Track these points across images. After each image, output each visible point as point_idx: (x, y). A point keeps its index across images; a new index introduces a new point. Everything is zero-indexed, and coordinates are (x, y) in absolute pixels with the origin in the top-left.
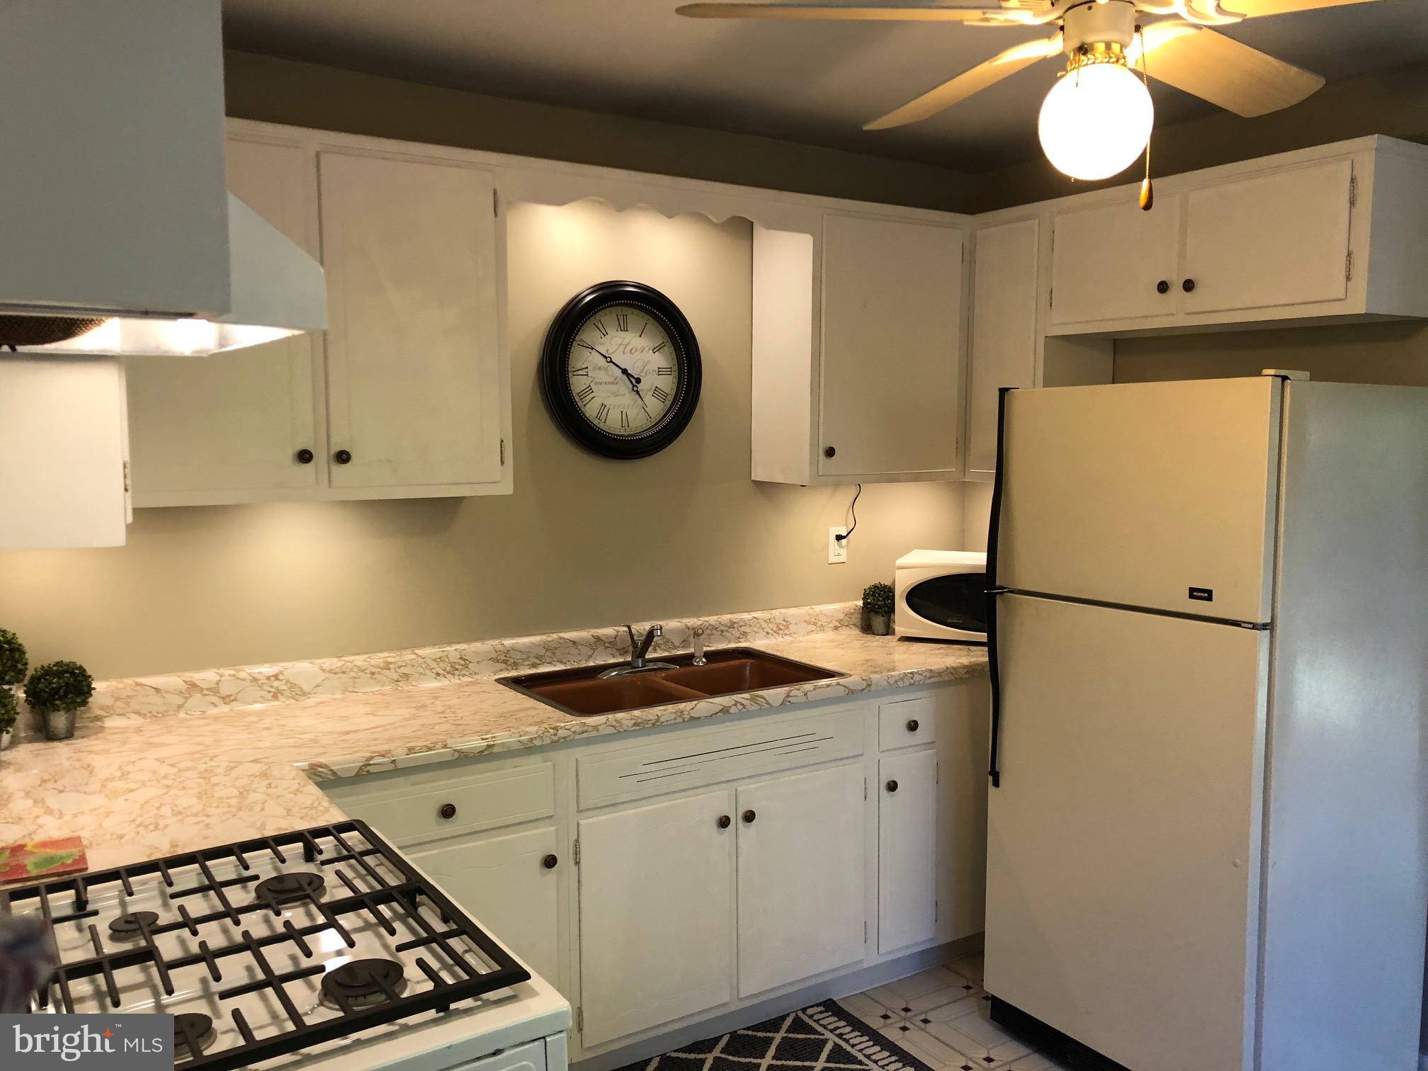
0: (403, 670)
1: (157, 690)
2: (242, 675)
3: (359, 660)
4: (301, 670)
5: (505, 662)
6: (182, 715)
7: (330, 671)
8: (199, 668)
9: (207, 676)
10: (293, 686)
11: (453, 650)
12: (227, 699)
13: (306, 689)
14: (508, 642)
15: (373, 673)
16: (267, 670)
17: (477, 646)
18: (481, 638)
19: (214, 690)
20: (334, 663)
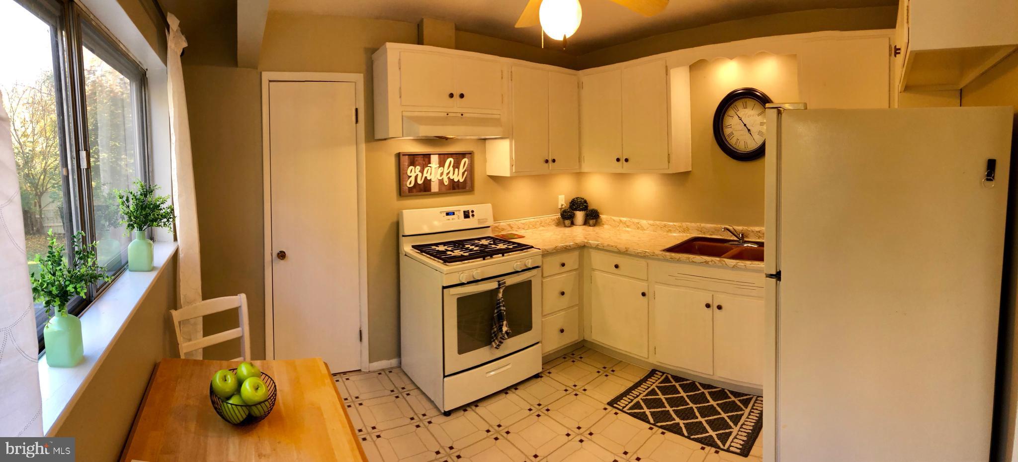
0: (670, 228)
1: (614, 220)
2: (631, 221)
3: (658, 222)
4: (644, 222)
5: (701, 231)
6: (618, 228)
7: (650, 225)
8: (623, 217)
9: (624, 219)
10: (642, 227)
11: (685, 224)
12: (628, 226)
13: (645, 228)
14: (703, 225)
15: (661, 227)
16: (636, 221)
17: (693, 224)
18: (696, 222)
19: (625, 223)
20: (651, 222)
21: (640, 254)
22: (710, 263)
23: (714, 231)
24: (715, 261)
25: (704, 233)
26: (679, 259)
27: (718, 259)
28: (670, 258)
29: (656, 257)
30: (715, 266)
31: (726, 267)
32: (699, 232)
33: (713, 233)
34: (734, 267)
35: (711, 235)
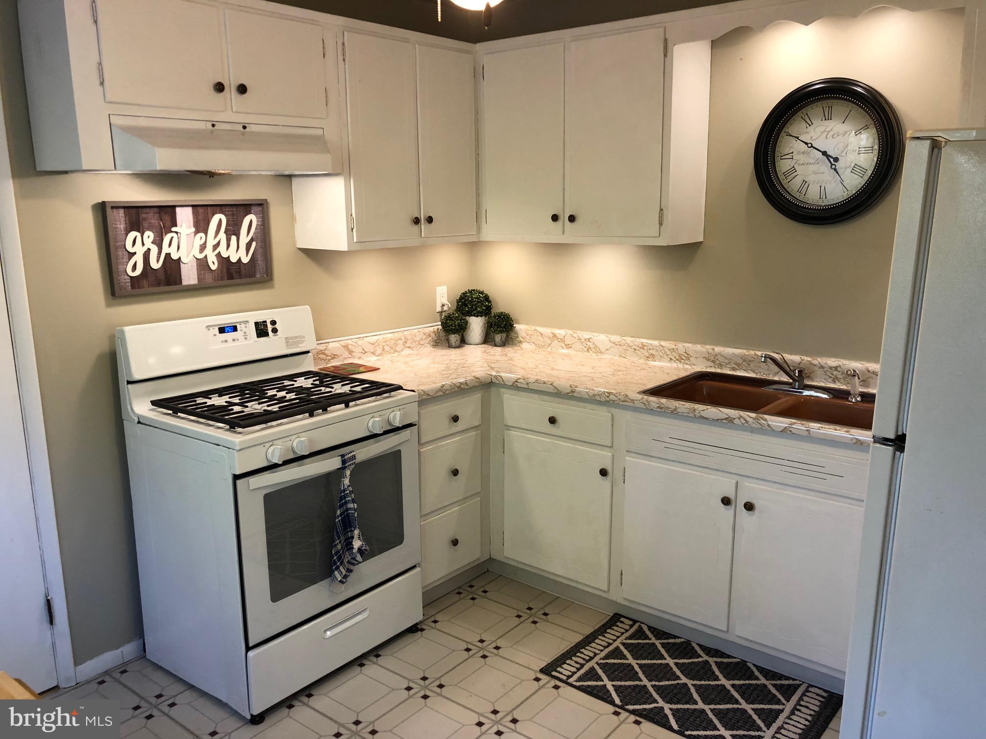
0: (651, 352)
1: (541, 334)
2: (575, 335)
3: (629, 340)
4: (601, 339)
5: (713, 362)
6: (549, 349)
7: (614, 343)
8: (560, 328)
9: (560, 332)
10: (596, 347)
11: (681, 347)
12: (568, 346)
13: (603, 350)
14: (718, 349)
15: (635, 349)
16: (586, 335)
17: (699, 347)
18: (703, 343)
19: (563, 340)
20: (616, 338)
21: (598, 398)
22: (736, 421)
23: (740, 361)
24: (748, 419)
25: (720, 366)
26: (675, 410)
27: (753, 415)
28: (658, 407)
29: (631, 404)
30: (746, 427)
31: (770, 431)
32: (712, 364)
33: (739, 366)
34: (785, 432)
35: (734, 369)
